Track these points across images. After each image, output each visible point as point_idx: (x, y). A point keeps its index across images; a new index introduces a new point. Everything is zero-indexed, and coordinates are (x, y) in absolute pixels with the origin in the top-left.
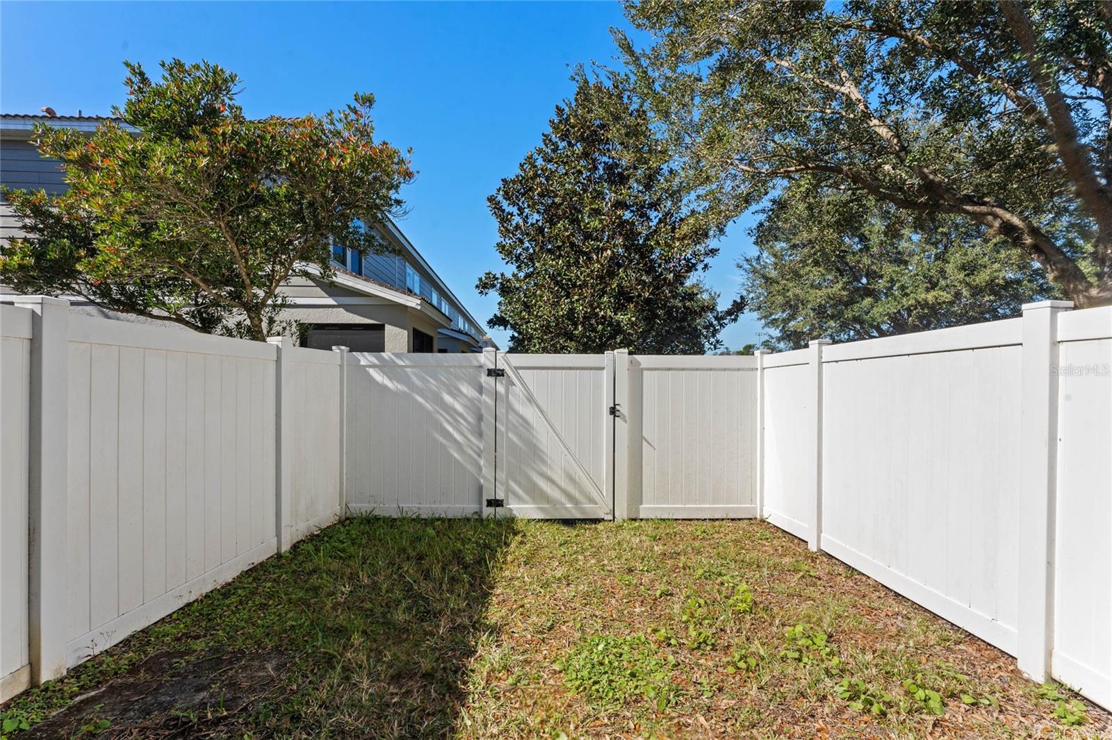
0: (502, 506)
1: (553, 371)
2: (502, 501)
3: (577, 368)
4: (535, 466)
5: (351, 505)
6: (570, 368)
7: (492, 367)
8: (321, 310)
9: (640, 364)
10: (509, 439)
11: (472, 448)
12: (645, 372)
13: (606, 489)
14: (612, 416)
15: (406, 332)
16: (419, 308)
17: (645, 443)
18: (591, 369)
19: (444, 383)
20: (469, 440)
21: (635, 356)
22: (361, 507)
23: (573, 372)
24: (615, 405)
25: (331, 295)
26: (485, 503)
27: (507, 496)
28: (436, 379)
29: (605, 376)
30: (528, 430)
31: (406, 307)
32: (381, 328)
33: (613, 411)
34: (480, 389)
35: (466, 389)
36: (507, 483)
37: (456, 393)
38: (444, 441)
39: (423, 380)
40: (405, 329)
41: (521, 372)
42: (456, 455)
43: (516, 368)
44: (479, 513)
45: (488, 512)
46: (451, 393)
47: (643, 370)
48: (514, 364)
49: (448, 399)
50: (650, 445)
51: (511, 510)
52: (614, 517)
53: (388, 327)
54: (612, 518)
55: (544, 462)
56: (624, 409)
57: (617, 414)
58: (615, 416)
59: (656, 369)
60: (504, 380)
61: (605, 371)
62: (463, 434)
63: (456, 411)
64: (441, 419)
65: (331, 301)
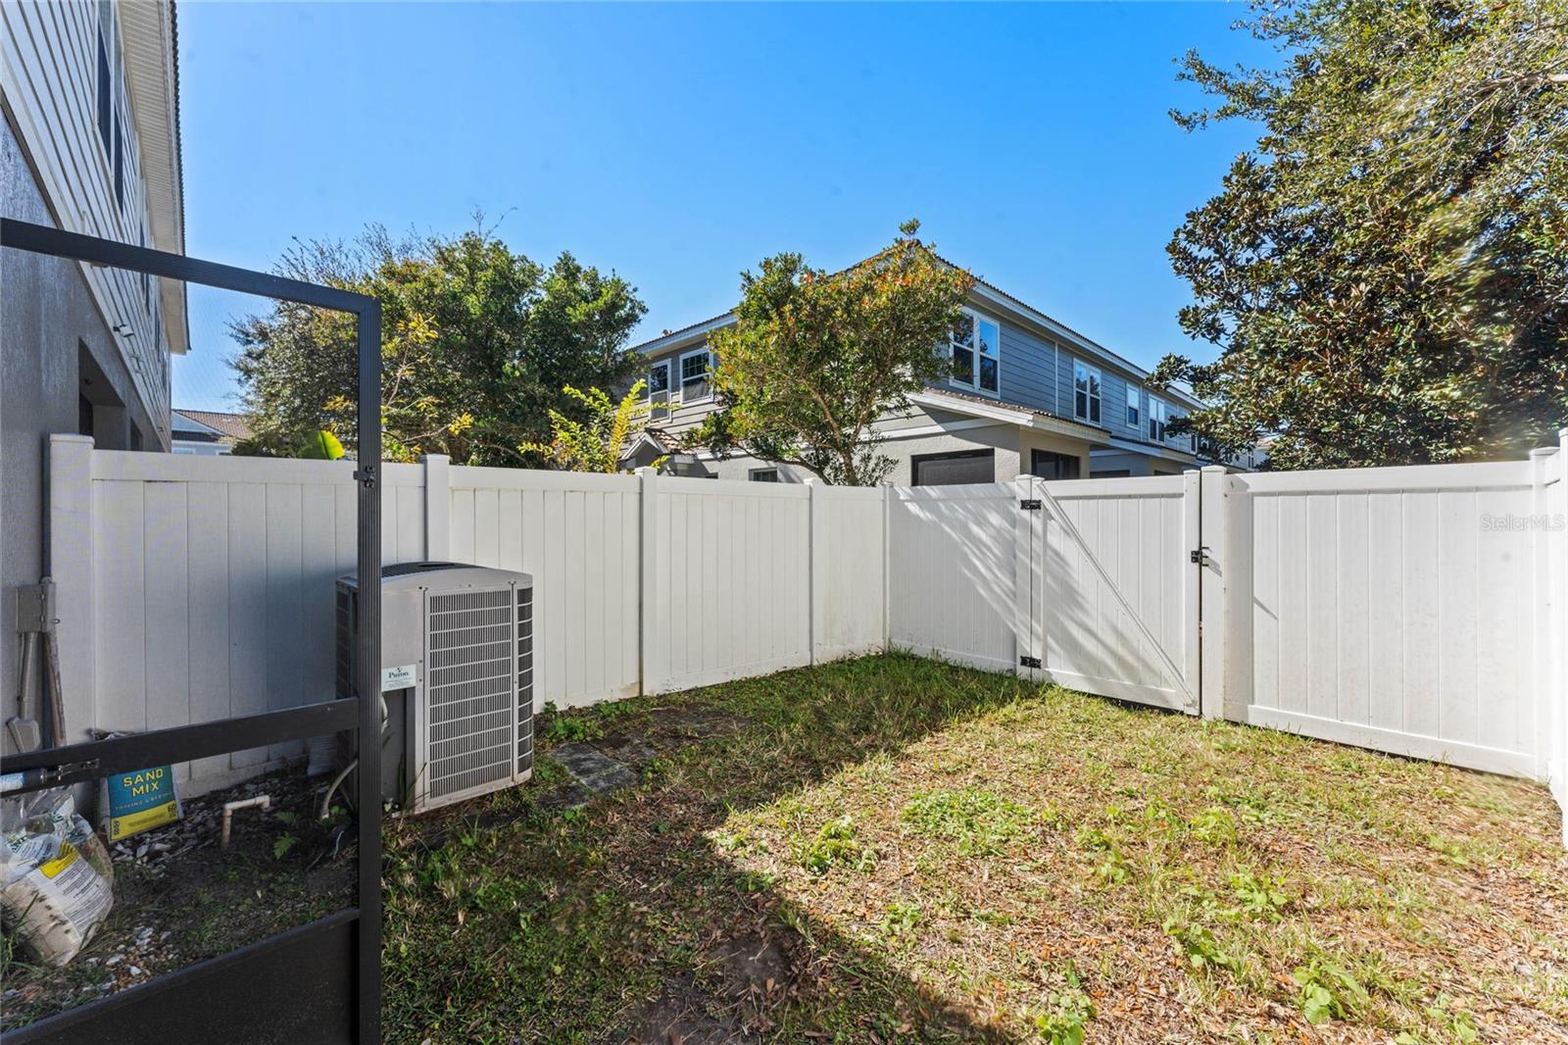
0: (1039, 667)
1: (1105, 501)
2: (1039, 661)
3: (1141, 496)
4: (1070, 612)
5: (893, 640)
6: (1130, 497)
7: (1027, 498)
8: (928, 439)
9: (1247, 486)
10: (1046, 584)
11: (999, 586)
12: (1257, 500)
13: (1189, 668)
14: (1197, 565)
15: (1018, 455)
16: (1031, 424)
17: (1256, 608)
18: (1163, 496)
19: (969, 511)
20: (996, 575)
21: (1240, 475)
22: (902, 644)
23: (1135, 500)
24: (1201, 548)
25: (939, 421)
26: (1019, 660)
27: (1045, 657)
28: (965, 508)
29: (1186, 508)
30: (1063, 568)
31: (1018, 425)
32: (990, 453)
33: (1198, 557)
34: (1014, 522)
35: (995, 519)
36: (1045, 639)
37: (981, 521)
38: (969, 575)
39: (952, 509)
40: (1017, 451)
41: (1062, 503)
42: (982, 592)
43: (1056, 499)
44: (1013, 671)
45: (1023, 672)
46: (979, 524)
47: (1254, 495)
48: (1053, 493)
49: (976, 529)
50: (1268, 611)
51: (1049, 674)
52: (1201, 713)
53: (998, 451)
54: (1196, 713)
55: (1082, 608)
56: (1217, 553)
57: (1204, 561)
58: (1201, 565)
59: (1280, 494)
60: (1041, 512)
61: (1184, 499)
62: (988, 568)
63: (984, 545)
64: (969, 552)
65: (939, 429)
